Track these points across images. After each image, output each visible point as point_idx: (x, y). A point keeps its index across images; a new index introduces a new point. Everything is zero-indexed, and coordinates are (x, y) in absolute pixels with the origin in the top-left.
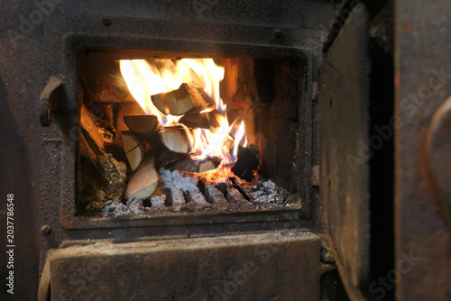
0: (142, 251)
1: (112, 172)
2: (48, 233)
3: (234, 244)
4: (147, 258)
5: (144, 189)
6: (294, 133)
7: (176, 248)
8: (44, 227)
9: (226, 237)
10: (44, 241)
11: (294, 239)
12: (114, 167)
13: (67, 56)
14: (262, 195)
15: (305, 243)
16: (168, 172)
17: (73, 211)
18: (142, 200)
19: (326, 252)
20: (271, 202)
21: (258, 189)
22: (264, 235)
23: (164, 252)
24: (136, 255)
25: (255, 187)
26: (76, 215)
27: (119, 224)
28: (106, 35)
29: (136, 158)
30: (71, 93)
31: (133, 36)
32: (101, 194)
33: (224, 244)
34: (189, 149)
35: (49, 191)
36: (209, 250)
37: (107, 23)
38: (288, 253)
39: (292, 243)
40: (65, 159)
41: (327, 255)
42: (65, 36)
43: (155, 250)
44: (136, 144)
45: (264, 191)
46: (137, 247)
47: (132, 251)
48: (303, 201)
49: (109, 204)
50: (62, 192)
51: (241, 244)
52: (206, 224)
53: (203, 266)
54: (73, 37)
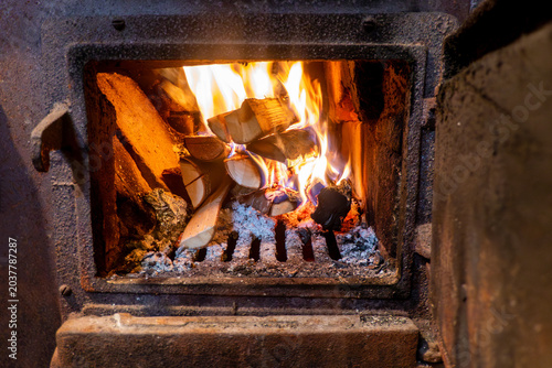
0: (165, 331)
1: (166, 210)
2: (68, 294)
3: (288, 330)
4: (171, 341)
5: (198, 237)
6: (396, 173)
7: (209, 330)
8: (62, 287)
9: (281, 318)
10: (64, 303)
11: (378, 328)
12: (167, 205)
13: (71, 74)
14: (353, 250)
15: (394, 336)
16: (241, 209)
17: (93, 271)
18: (195, 249)
19: (428, 348)
20: (362, 264)
21: (352, 241)
22: (335, 319)
23: (192, 335)
24: (156, 336)
25: (349, 236)
26: (97, 275)
27: (148, 290)
28: (118, 42)
29: (198, 192)
30: (80, 124)
31: (154, 42)
32: (149, 240)
33: (274, 330)
34: (262, 184)
35: (65, 246)
36: (252, 337)
37: (119, 26)
38: (366, 347)
39: (373, 335)
40: (79, 209)
41: (428, 353)
42: (67, 48)
43: (181, 331)
44: (198, 175)
45: (359, 244)
46: (160, 326)
47: (151, 331)
48: (401, 272)
49: (150, 256)
50: (80, 249)
51: (299, 330)
52: (259, 296)
53: (245, 356)
54: (77, 48)
